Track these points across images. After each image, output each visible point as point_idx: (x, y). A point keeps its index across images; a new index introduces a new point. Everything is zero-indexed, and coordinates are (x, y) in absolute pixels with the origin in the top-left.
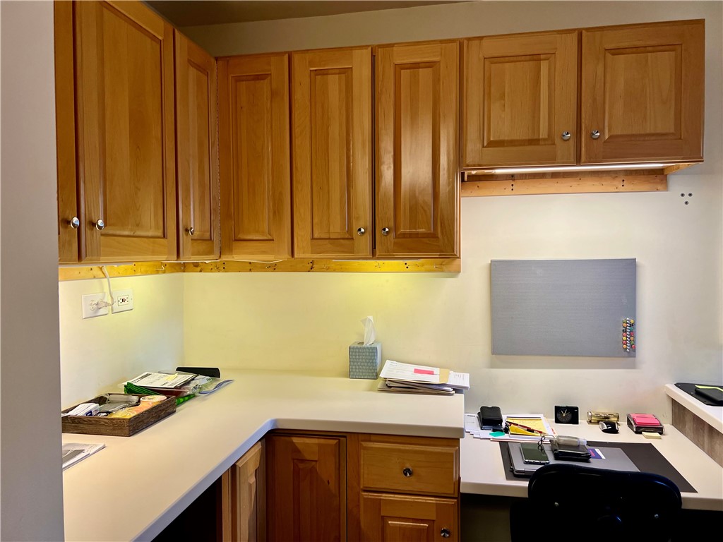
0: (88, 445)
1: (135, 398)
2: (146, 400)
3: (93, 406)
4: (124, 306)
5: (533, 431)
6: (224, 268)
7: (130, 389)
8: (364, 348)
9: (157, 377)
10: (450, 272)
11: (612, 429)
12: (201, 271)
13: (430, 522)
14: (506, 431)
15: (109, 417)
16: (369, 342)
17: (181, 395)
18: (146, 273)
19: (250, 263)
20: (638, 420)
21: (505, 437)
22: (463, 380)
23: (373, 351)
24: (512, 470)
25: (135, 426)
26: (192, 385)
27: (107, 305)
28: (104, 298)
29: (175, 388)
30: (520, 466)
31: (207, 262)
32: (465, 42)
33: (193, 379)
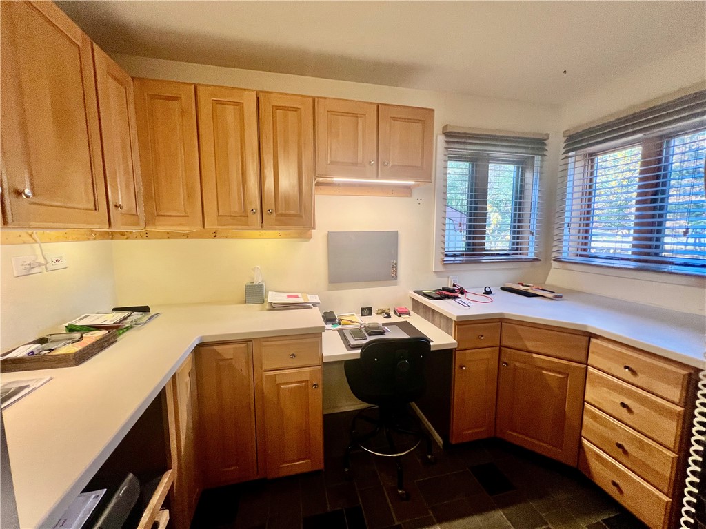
0: (33, 380)
1: (77, 336)
2: (89, 335)
3: (34, 347)
4: (58, 265)
5: (353, 322)
6: (146, 236)
7: (71, 329)
8: (255, 286)
9: (96, 317)
10: (306, 238)
11: (389, 316)
12: (127, 238)
13: (306, 381)
14: (339, 324)
15: (53, 353)
16: (258, 281)
17: (120, 328)
18: (78, 239)
19: (168, 233)
20: (399, 310)
21: (339, 327)
22: (315, 299)
23: (261, 286)
24: (349, 345)
25: (80, 358)
26: (129, 320)
27: (40, 265)
28: (37, 259)
29: (115, 323)
30: (353, 342)
31: (134, 231)
32: (316, 99)
33: (130, 316)
